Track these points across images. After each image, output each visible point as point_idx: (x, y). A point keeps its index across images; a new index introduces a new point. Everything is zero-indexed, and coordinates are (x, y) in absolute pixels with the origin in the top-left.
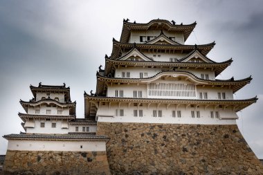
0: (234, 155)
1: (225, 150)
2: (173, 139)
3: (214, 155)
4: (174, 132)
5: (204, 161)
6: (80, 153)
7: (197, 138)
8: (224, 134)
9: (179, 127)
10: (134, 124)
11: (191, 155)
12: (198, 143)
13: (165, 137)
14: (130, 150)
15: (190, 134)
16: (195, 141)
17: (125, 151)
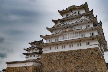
0: (93, 62)
1: (89, 60)
2: (68, 58)
3: (83, 63)
4: (69, 54)
5: (78, 66)
6: (25, 67)
7: (78, 56)
8: (91, 53)
9: (72, 51)
10: (55, 53)
11: (73, 64)
12: (78, 58)
13: (65, 57)
14: (50, 64)
15: (75, 54)
16: (77, 57)
17: (48, 64)
